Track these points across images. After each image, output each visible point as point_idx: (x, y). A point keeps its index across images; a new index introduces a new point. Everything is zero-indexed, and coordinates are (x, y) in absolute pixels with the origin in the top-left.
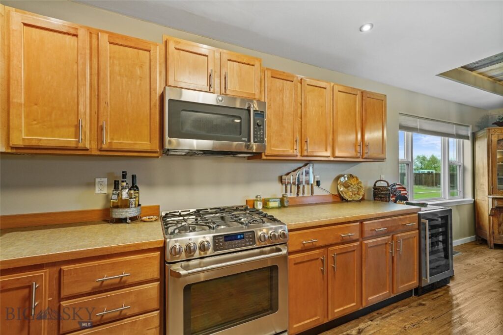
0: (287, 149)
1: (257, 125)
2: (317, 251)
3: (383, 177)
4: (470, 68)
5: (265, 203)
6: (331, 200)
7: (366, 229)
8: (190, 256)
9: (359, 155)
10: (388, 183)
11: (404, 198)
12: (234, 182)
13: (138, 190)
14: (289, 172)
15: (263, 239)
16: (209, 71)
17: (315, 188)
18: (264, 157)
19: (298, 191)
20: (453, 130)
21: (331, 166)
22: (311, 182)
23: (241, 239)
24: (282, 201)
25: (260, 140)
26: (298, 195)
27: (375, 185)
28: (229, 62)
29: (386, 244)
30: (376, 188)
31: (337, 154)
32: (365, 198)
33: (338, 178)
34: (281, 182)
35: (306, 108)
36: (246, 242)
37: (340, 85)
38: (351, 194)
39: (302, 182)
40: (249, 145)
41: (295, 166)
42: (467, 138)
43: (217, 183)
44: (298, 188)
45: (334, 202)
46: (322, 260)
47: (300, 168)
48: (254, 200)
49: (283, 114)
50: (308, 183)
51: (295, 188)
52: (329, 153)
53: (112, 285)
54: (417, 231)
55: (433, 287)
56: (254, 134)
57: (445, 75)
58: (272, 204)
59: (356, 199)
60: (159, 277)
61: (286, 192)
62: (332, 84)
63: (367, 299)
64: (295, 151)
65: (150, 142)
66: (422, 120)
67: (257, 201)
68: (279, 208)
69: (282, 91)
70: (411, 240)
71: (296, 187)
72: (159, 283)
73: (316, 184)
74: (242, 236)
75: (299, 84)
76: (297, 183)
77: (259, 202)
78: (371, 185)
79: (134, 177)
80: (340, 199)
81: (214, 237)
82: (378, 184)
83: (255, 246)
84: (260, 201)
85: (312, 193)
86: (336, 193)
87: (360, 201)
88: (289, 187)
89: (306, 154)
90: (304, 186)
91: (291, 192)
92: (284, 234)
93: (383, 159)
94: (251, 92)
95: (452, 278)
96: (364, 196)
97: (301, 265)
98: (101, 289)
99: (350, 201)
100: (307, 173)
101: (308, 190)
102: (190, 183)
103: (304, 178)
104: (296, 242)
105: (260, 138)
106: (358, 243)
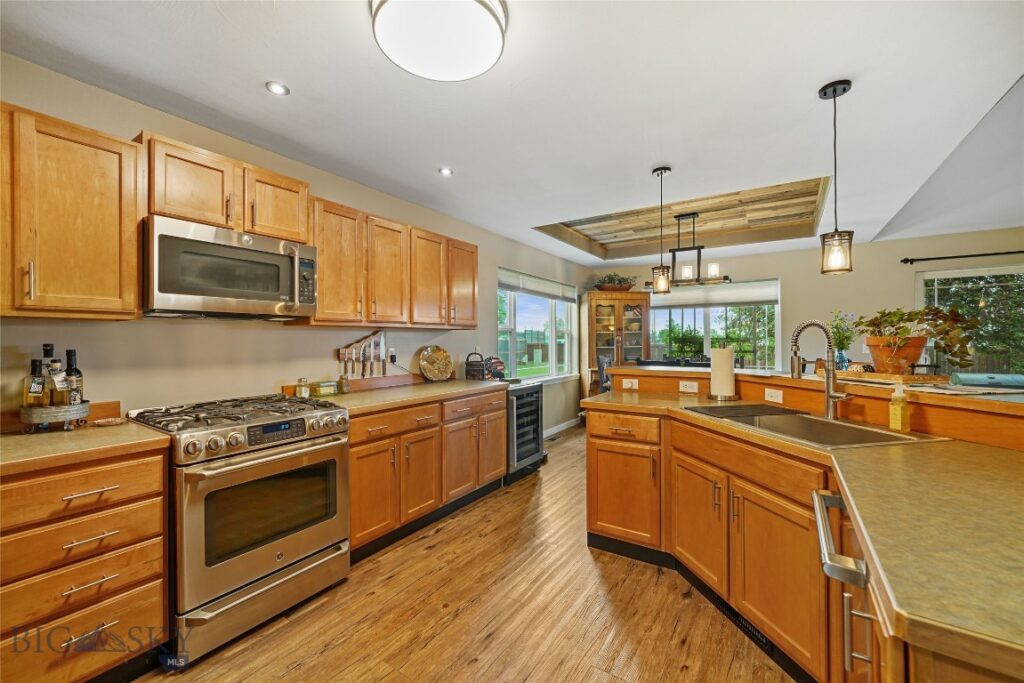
0: (347, 311)
1: (303, 278)
2: (387, 441)
3: (479, 350)
4: (567, 225)
5: (314, 388)
6: (410, 380)
7: (447, 411)
8: (214, 454)
9: (443, 321)
10: (481, 357)
11: (501, 376)
12: (260, 360)
13: (81, 376)
14: (349, 343)
15: (316, 427)
16: (226, 194)
17: (389, 365)
18: (313, 323)
19: (364, 370)
20: (558, 290)
21: (411, 335)
22: (383, 356)
23: (285, 429)
24: (339, 385)
25: (310, 299)
26: (363, 375)
27: (468, 360)
28: (258, 184)
29: (470, 427)
30: (469, 364)
31: (416, 319)
32: (457, 376)
33: (420, 351)
34: (338, 358)
35: (373, 257)
36: (293, 432)
37: (420, 229)
38: (437, 372)
39: (369, 358)
40: (293, 306)
41: (360, 334)
42: (573, 301)
43: (231, 361)
44: (364, 366)
45: (414, 384)
46: (393, 451)
47: (365, 338)
48: (295, 387)
49: (341, 263)
50: (377, 358)
51: (358, 367)
52: (405, 318)
53: (85, 506)
54: (505, 411)
55: (523, 473)
56: (300, 291)
57: (541, 229)
58: (323, 391)
59: (443, 378)
60: (161, 489)
61: (346, 371)
62: (410, 227)
63: (447, 493)
64: (359, 315)
65: (120, 297)
66: (526, 278)
67: (302, 386)
68: (335, 394)
69: (340, 233)
70: (498, 421)
71: (361, 365)
72: (161, 498)
73: (389, 360)
74: (287, 426)
75: (364, 224)
76: (361, 359)
77: (303, 389)
78: (463, 360)
79: (70, 354)
80: (423, 379)
81: (249, 428)
82: (472, 359)
83: (305, 437)
84: (305, 386)
85: (384, 373)
86: (418, 372)
87: (448, 380)
88: (350, 365)
89: (373, 319)
90: (372, 364)
91: (353, 372)
92: (344, 420)
93: (473, 327)
94: (294, 230)
95: (544, 461)
96: (453, 373)
97: (365, 460)
98: (67, 514)
99: (435, 382)
100: (377, 345)
101: (378, 368)
102: (180, 363)
103: (372, 351)
104: (359, 431)
105: (309, 296)
106: (437, 428)
